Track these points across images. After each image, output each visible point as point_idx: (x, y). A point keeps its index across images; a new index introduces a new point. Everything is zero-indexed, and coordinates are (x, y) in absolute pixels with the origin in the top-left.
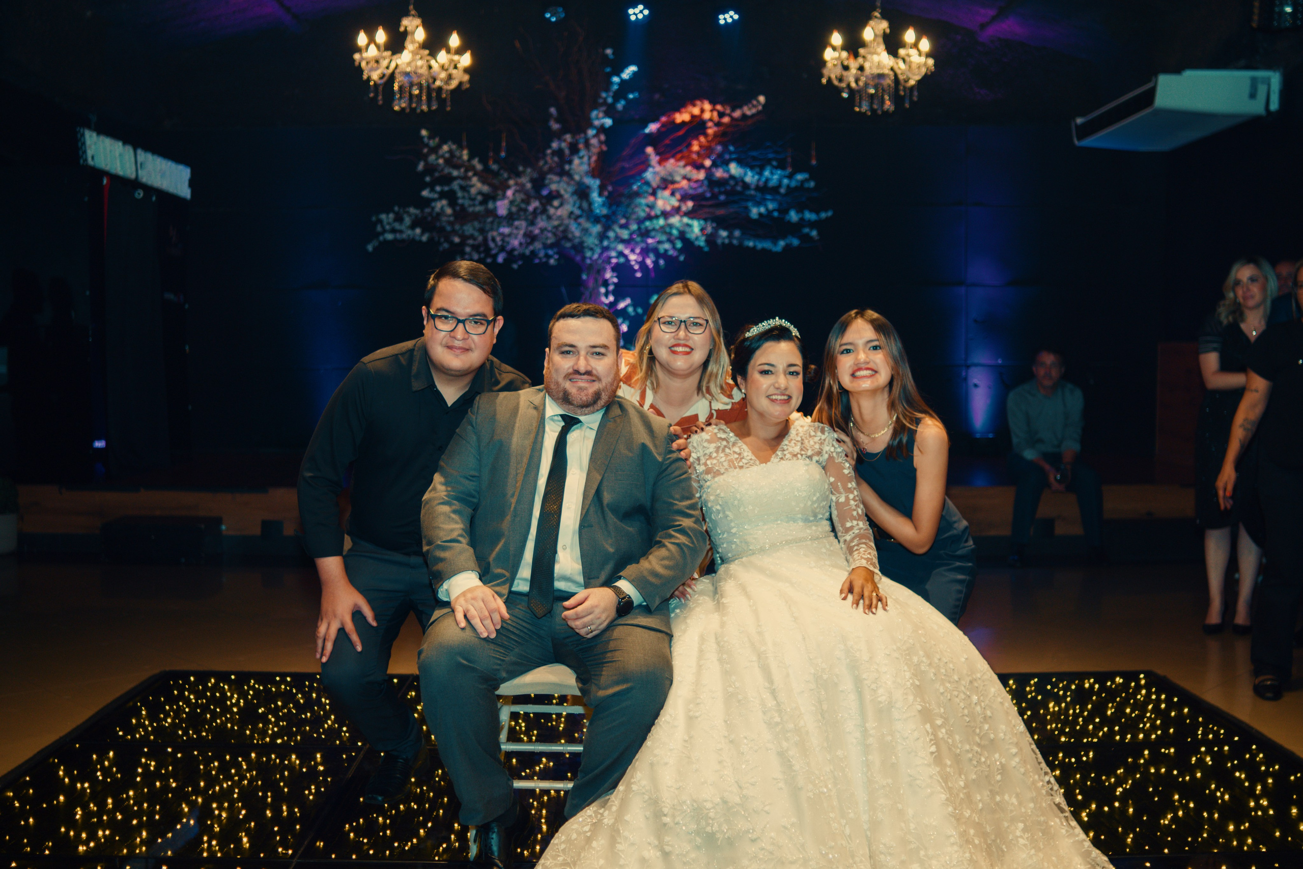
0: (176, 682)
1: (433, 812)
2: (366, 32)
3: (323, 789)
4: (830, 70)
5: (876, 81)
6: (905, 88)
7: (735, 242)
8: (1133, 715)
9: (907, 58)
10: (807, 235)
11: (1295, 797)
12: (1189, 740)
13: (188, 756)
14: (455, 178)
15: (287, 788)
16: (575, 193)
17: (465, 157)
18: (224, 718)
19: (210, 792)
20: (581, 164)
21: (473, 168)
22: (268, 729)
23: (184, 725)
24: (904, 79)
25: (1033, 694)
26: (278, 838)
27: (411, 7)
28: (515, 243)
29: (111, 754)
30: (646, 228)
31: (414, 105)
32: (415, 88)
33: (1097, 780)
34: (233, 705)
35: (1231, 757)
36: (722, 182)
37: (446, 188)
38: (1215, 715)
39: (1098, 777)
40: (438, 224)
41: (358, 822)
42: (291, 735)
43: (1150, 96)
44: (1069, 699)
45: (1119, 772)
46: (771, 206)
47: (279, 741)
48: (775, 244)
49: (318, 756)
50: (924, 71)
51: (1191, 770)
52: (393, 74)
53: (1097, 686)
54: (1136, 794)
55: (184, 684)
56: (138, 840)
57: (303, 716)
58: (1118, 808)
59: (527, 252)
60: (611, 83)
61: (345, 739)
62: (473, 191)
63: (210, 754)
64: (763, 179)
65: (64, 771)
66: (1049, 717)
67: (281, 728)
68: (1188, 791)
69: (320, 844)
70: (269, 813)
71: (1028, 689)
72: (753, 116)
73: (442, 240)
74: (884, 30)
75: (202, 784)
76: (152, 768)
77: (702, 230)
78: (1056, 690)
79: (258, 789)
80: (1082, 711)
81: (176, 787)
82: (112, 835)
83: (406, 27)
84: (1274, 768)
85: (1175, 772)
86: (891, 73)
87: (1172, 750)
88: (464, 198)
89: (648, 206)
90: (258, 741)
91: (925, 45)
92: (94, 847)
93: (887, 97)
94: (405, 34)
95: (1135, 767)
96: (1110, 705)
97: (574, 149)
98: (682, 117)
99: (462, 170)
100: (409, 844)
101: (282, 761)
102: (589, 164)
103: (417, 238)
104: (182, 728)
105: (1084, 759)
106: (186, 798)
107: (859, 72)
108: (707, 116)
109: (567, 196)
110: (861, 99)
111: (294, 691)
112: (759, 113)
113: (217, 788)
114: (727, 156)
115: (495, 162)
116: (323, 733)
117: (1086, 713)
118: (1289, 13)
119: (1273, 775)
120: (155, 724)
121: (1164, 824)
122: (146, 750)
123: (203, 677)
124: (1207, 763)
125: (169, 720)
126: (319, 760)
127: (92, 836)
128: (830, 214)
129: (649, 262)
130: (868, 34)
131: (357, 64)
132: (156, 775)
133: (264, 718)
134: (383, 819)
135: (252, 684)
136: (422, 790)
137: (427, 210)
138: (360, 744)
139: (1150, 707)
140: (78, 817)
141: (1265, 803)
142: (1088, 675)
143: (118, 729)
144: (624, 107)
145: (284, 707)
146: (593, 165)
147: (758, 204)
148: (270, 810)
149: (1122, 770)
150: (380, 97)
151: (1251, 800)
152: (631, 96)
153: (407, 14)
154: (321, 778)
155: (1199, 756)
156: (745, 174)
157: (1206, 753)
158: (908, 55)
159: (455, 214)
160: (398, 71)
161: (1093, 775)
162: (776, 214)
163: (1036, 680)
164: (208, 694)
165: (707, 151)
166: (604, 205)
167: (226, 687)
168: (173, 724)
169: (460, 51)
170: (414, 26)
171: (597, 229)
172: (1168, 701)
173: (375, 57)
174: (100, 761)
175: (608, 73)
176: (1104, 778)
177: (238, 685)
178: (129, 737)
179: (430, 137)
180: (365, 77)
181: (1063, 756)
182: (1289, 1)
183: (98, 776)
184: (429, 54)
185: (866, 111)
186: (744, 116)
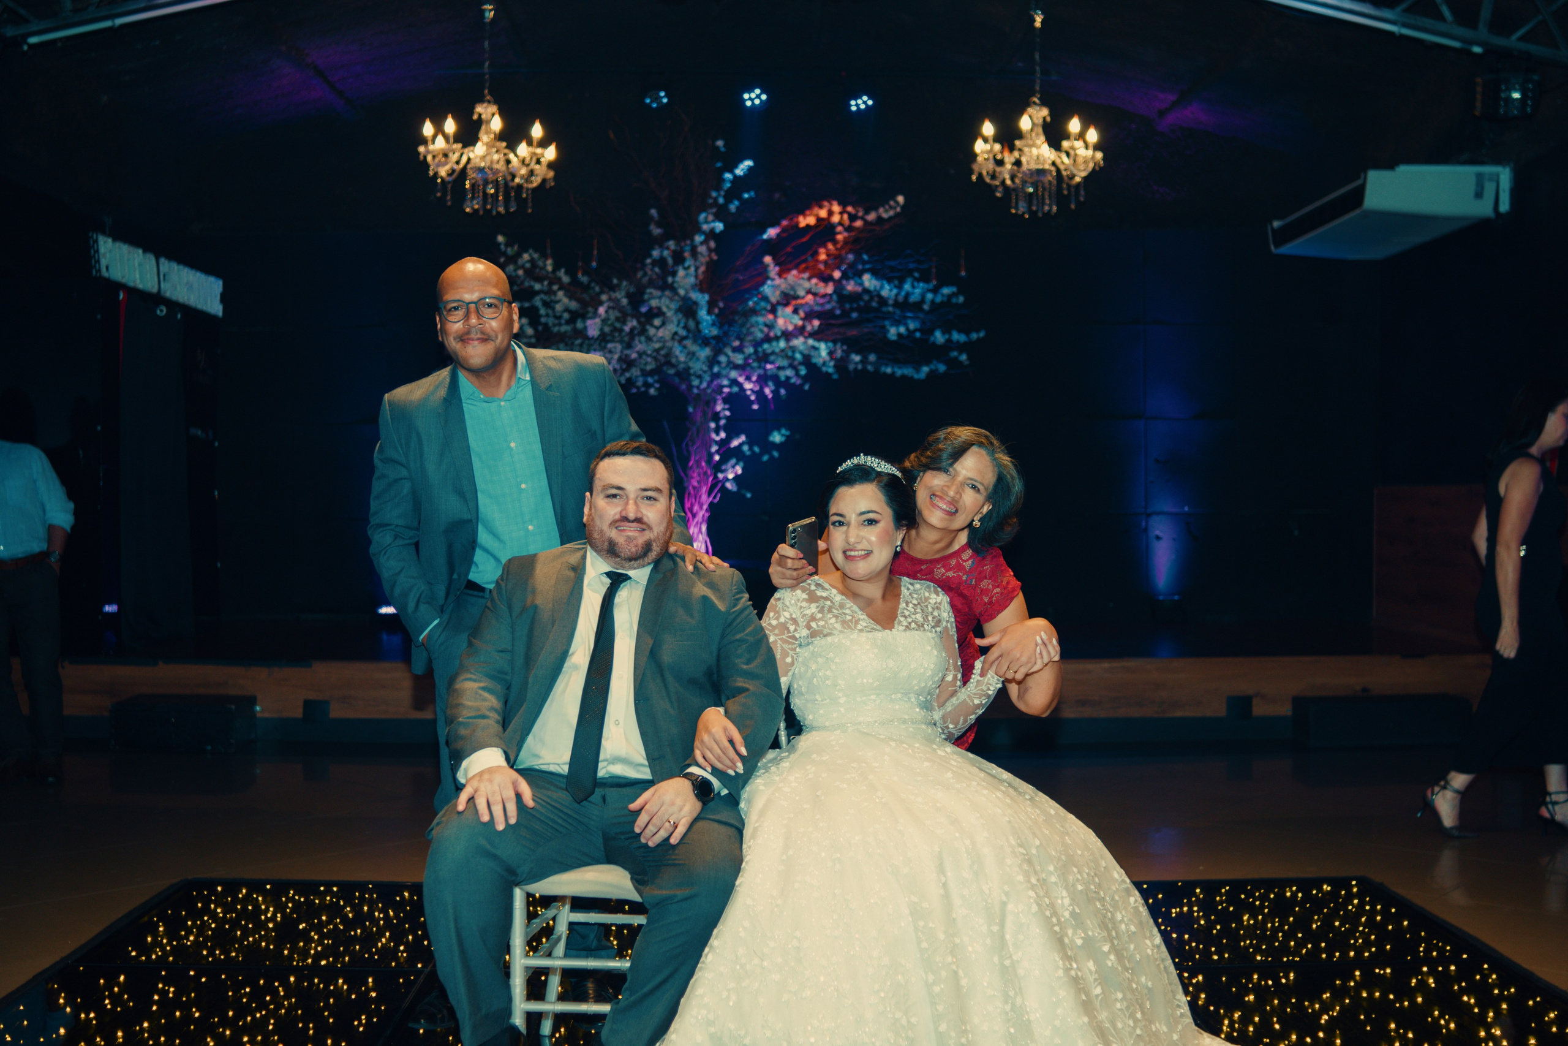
0: (200, 893)
2: (432, 122)
3: (375, 1020)
4: (980, 164)
5: (1035, 178)
6: (1069, 186)
7: (870, 368)
8: (1343, 929)
9: (1072, 153)
10: (956, 358)
11: (1533, 1025)
12: (1409, 958)
13: (214, 980)
14: (538, 293)
15: (333, 1017)
16: (679, 310)
17: (550, 268)
18: (257, 936)
19: (240, 1023)
20: (687, 275)
21: (559, 280)
22: (310, 949)
23: (209, 944)
24: (1068, 176)
25: (1224, 905)
27: (486, 91)
29: (122, 978)
30: (764, 351)
31: (489, 207)
32: (490, 186)
33: (1299, 1006)
34: (268, 920)
35: (1458, 978)
36: (854, 297)
37: (527, 305)
38: (1439, 929)
39: (1300, 1002)
42: (338, 956)
43: (1357, 196)
44: (1266, 910)
45: (1324, 996)
46: (912, 325)
47: (323, 963)
48: (918, 370)
49: (370, 980)
50: (1091, 165)
51: (1411, 994)
52: (465, 168)
53: (1300, 895)
54: (1345, 1023)
55: (210, 895)
57: (352, 933)
58: (1323, 1039)
60: (723, 180)
61: (402, 960)
62: (559, 307)
63: (240, 978)
64: (903, 293)
65: (64, 998)
66: (1242, 932)
67: (326, 948)
68: (1406, 1019)
71: (1218, 898)
72: (890, 218)
74: (1044, 118)
75: (231, 1013)
76: (171, 995)
77: (831, 353)
78: (1251, 900)
79: (298, 1019)
80: (1281, 925)
81: (199, 1017)
83: (480, 115)
84: (1509, 991)
86: (1053, 168)
87: (1388, 971)
88: (547, 315)
89: (766, 325)
90: (298, 963)
91: (1092, 135)
93: (1048, 198)
94: (479, 122)
95: (1344, 991)
96: (1316, 917)
97: (679, 258)
98: (807, 220)
99: (546, 283)
101: (326, 987)
102: (696, 277)
104: (207, 948)
105: (1284, 981)
106: (212, 1031)
107: (1015, 168)
108: (836, 219)
109: (669, 314)
110: (1017, 199)
111: (342, 903)
112: (897, 215)
113: (249, 1018)
114: (860, 267)
115: (584, 274)
116: (376, 954)
117: (1286, 927)
118: (1517, 99)
119: (1509, 999)
120: (175, 943)
123: (232, 887)
124: (1430, 985)
125: (192, 938)
126: (371, 984)
128: (982, 334)
129: (767, 391)
130: (1025, 123)
131: (421, 157)
132: (176, 1003)
133: (305, 935)
135: (291, 895)
138: (419, 966)
139: (1363, 919)
141: (1498, 1033)
142: (1289, 883)
143: (130, 948)
144: (738, 208)
145: (328, 922)
146: (701, 277)
147: (897, 323)
148: (312, 1044)
149: (1328, 995)
150: (449, 198)
151: (1481, 1030)
152: (746, 196)
153: (481, 100)
154: (373, 1007)
155: (1420, 977)
156: (882, 287)
157: (1429, 973)
158: (1073, 148)
159: (537, 335)
160: (469, 166)
161: (1293, 1001)
162: (918, 335)
163: (1227, 888)
164: (239, 907)
165: (836, 260)
166: (713, 324)
167: (260, 899)
168: (196, 942)
169: (544, 143)
170: (489, 116)
171: (705, 353)
172: (1385, 912)
173: (442, 150)
174: (109, 986)
175: (719, 168)
176: (1306, 1003)
177: (275, 897)
178: (144, 958)
179: (507, 245)
180: (431, 173)
181: (1258, 978)
182: (1517, 86)
183: (106, 1005)
184: (507, 147)
185: (1024, 213)
186: (879, 218)
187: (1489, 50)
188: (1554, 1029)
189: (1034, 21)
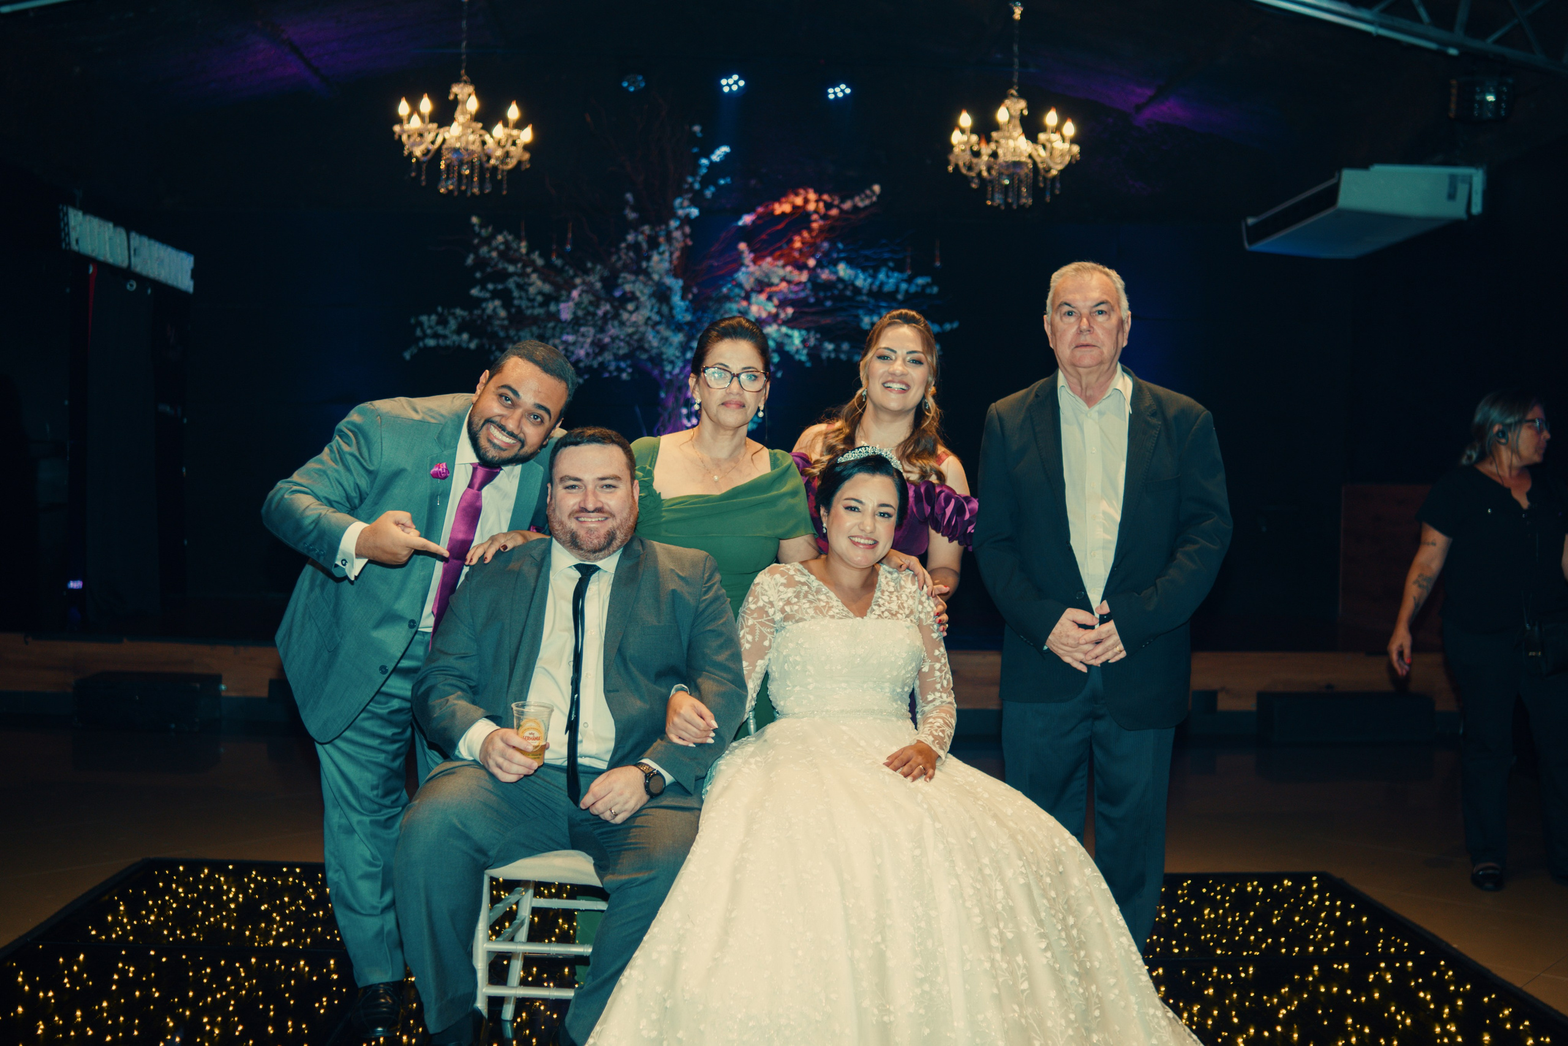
0: (161, 872)
2: (407, 100)
3: (336, 1002)
4: (957, 155)
5: (1011, 170)
6: (1045, 179)
7: (843, 357)
8: (1303, 924)
9: (1048, 145)
11: (1488, 1021)
12: (1367, 954)
13: (175, 960)
14: (511, 275)
15: (294, 999)
16: (653, 295)
17: (524, 250)
18: (218, 916)
19: (201, 1004)
20: (661, 260)
21: (532, 263)
22: (272, 929)
23: (170, 924)
24: (1044, 169)
25: (1186, 898)
27: (463, 72)
28: (582, 353)
29: (82, 957)
31: (463, 188)
32: (465, 167)
33: (1258, 1000)
34: (230, 900)
35: (1415, 975)
36: (829, 286)
37: (500, 287)
38: (1398, 926)
39: (1259, 996)
40: (489, 329)
42: (300, 937)
43: (1332, 194)
44: (1227, 905)
45: (1283, 991)
47: (285, 944)
49: (332, 962)
50: (1067, 159)
51: (1368, 989)
52: (440, 148)
53: (1261, 890)
54: (1303, 1017)
55: (171, 875)
57: (315, 915)
58: (1280, 1032)
59: (595, 364)
60: (700, 166)
62: (532, 290)
63: (201, 958)
64: (877, 283)
65: (23, 977)
66: (1203, 926)
67: (288, 929)
68: (1363, 1014)
70: (270, 1029)
71: (1180, 892)
72: (866, 208)
73: (494, 348)
74: (1022, 110)
75: (191, 994)
76: (131, 975)
77: (804, 342)
78: (1212, 894)
79: (258, 1000)
80: (1242, 919)
81: (159, 997)
83: (456, 95)
84: (1464, 988)
86: (1029, 161)
87: (1347, 966)
88: (521, 298)
90: (259, 944)
91: (1069, 129)
93: (1024, 190)
94: (456, 102)
95: (1302, 986)
96: (1276, 912)
97: (653, 243)
98: (782, 208)
99: (520, 265)
101: (288, 968)
102: (671, 262)
103: (464, 345)
104: (167, 928)
105: (1243, 975)
106: (172, 1012)
107: (992, 160)
108: (811, 207)
109: (643, 299)
110: (993, 191)
111: (304, 885)
112: (873, 204)
113: (209, 999)
114: (835, 255)
115: (558, 257)
117: (1247, 922)
118: (1491, 102)
119: (1464, 996)
120: (135, 922)
123: (194, 867)
124: (1387, 981)
125: (152, 918)
126: (332, 966)
128: (955, 325)
130: (1002, 115)
131: (396, 137)
132: (136, 983)
133: (267, 916)
134: (408, 1038)
135: (253, 876)
137: (477, 312)
139: (1323, 915)
140: (40, 1032)
141: (1453, 1029)
142: (1250, 877)
143: (90, 927)
144: (713, 194)
145: (291, 903)
146: (675, 262)
147: (871, 312)
148: (272, 1026)
149: (1287, 989)
150: (423, 177)
151: (1437, 1025)
152: (722, 182)
153: (457, 80)
154: (334, 989)
155: (1377, 973)
156: (856, 277)
157: (1387, 969)
158: (1049, 141)
159: (510, 317)
160: (445, 146)
161: (1252, 995)
163: (1189, 882)
164: (201, 887)
165: (811, 248)
166: (687, 310)
167: (222, 879)
168: (157, 922)
169: (520, 125)
170: (466, 96)
171: (678, 338)
172: (1344, 908)
173: (418, 129)
174: (68, 965)
175: (695, 153)
176: (1265, 998)
177: (237, 878)
178: (104, 937)
179: (481, 226)
180: (406, 153)
181: (1217, 972)
182: (1491, 89)
183: (65, 984)
184: (483, 128)
185: (999, 205)
186: (855, 208)
187: (1465, 53)
188: (1508, 1026)
189: (1013, 13)
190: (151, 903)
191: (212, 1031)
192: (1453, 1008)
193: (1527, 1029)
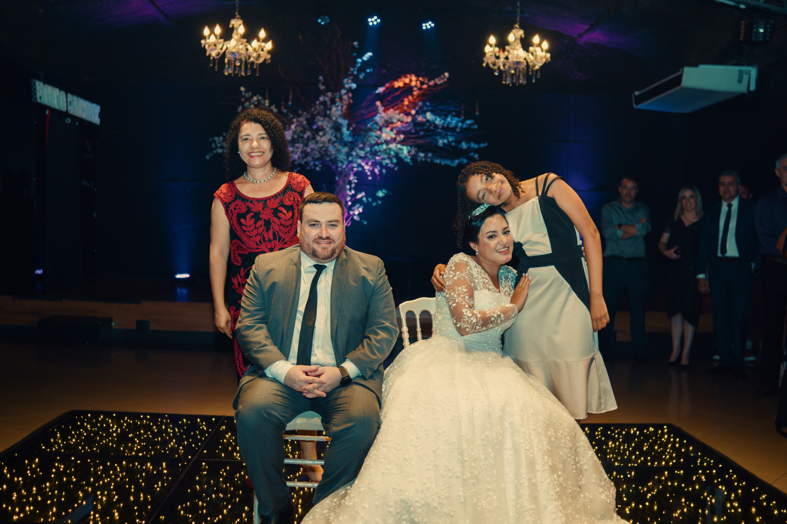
0: (79, 417)
1: (233, 500)
2: (208, 27)
3: (166, 484)
4: (488, 58)
5: (515, 66)
6: (532, 70)
7: (429, 160)
8: (659, 450)
9: (534, 53)
10: (472, 157)
11: (754, 501)
12: (692, 466)
13: (84, 462)
15: (144, 483)
16: (333, 128)
17: (267, 104)
18: (107, 440)
19: (97, 485)
20: (337, 110)
22: (134, 447)
23: (83, 443)
24: (532, 65)
25: (600, 436)
26: (137, 514)
27: (237, 13)
28: (296, 157)
29: (37, 460)
30: (375, 150)
31: (237, 72)
32: (237, 62)
33: (636, 489)
34: (113, 432)
35: (717, 476)
36: (422, 124)
38: (708, 451)
39: (637, 487)
41: (186, 505)
42: (148, 451)
43: (679, 79)
44: (621, 440)
45: (649, 484)
46: (451, 139)
47: (140, 454)
48: (453, 162)
49: (164, 464)
50: (544, 60)
51: (693, 484)
52: (224, 53)
53: (638, 432)
54: (659, 498)
55: (84, 418)
56: (51, 513)
57: (156, 440)
58: (648, 506)
59: (303, 162)
60: (356, 62)
61: (181, 454)
63: (98, 461)
64: (447, 123)
65: (7, 470)
66: (608, 451)
67: (142, 447)
68: (690, 497)
69: (162, 517)
70: (132, 498)
71: (597, 433)
72: (441, 84)
74: (521, 35)
75: (92, 480)
76: (61, 469)
77: (409, 152)
78: (613, 434)
79: (126, 483)
80: (628, 447)
81: (75, 481)
82: (35, 510)
83: (233, 25)
84: (742, 483)
85: (683, 485)
86: (525, 61)
87: (682, 472)
89: (377, 137)
90: (128, 454)
91: (545, 45)
92: (23, 517)
93: (522, 76)
94: (233, 29)
95: (660, 481)
96: (646, 444)
97: (333, 102)
98: (398, 84)
100: (217, 518)
101: (142, 467)
102: (342, 111)
104: (81, 445)
105: (629, 476)
106: (82, 488)
107: (506, 60)
108: (413, 84)
109: (327, 129)
110: (506, 76)
111: (151, 424)
112: (445, 83)
113: (101, 482)
114: (425, 108)
115: (285, 108)
116: (168, 450)
117: (631, 449)
118: (762, 33)
119: (742, 488)
120: (65, 443)
121: (675, 516)
122: (58, 458)
123: (96, 414)
124: (703, 480)
125: (74, 440)
126: (164, 466)
127: (22, 510)
128: (486, 144)
129: (376, 171)
130: (511, 37)
131: (203, 45)
132: (64, 473)
133: (132, 440)
134: (202, 503)
135: (126, 419)
136: (226, 486)
138: (190, 457)
139: (670, 446)
140: (14, 498)
141: (736, 505)
142: (633, 426)
143: (42, 445)
144: (364, 77)
145: (144, 434)
146: (344, 111)
147: (443, 138)
148: (132, 496)
149: (651, 483)
150: (216, 67)
151: (728, 503)
152: (368, 71)
153: (234, 17)
154: (165, 478)
155: (697, 476)
156: (436, 119)
157: (702, 474)
158: (535, 51)
160: (227, 51)
161: (634, 486)
162: (453, 144)
163: (602, 428)
164: (99, 425)
165: (413, 105)
166: (350, 135)
167: (110, 421)
168: (76, 443)
169: (265, 41)
170: (238, 26)
171: (345, 150)
172: (681, 442)
173: (214, 42)
174: (30, 464)
175: (355, 56)
176: (640, 488)
177: (117, 420)
178: (49, 450)
179: (246, 92)
180: (207, 54)
181: (616, 474)
182: (762, 26)
183: (28, 474)
184: (247, 42)
185: (509, 84)
186: (436, 84)
187: (749, 7)
188: (765, 504)
190: (73, 432)
191: (102, 499)
192: (737, 494)
193: (774, 505)
